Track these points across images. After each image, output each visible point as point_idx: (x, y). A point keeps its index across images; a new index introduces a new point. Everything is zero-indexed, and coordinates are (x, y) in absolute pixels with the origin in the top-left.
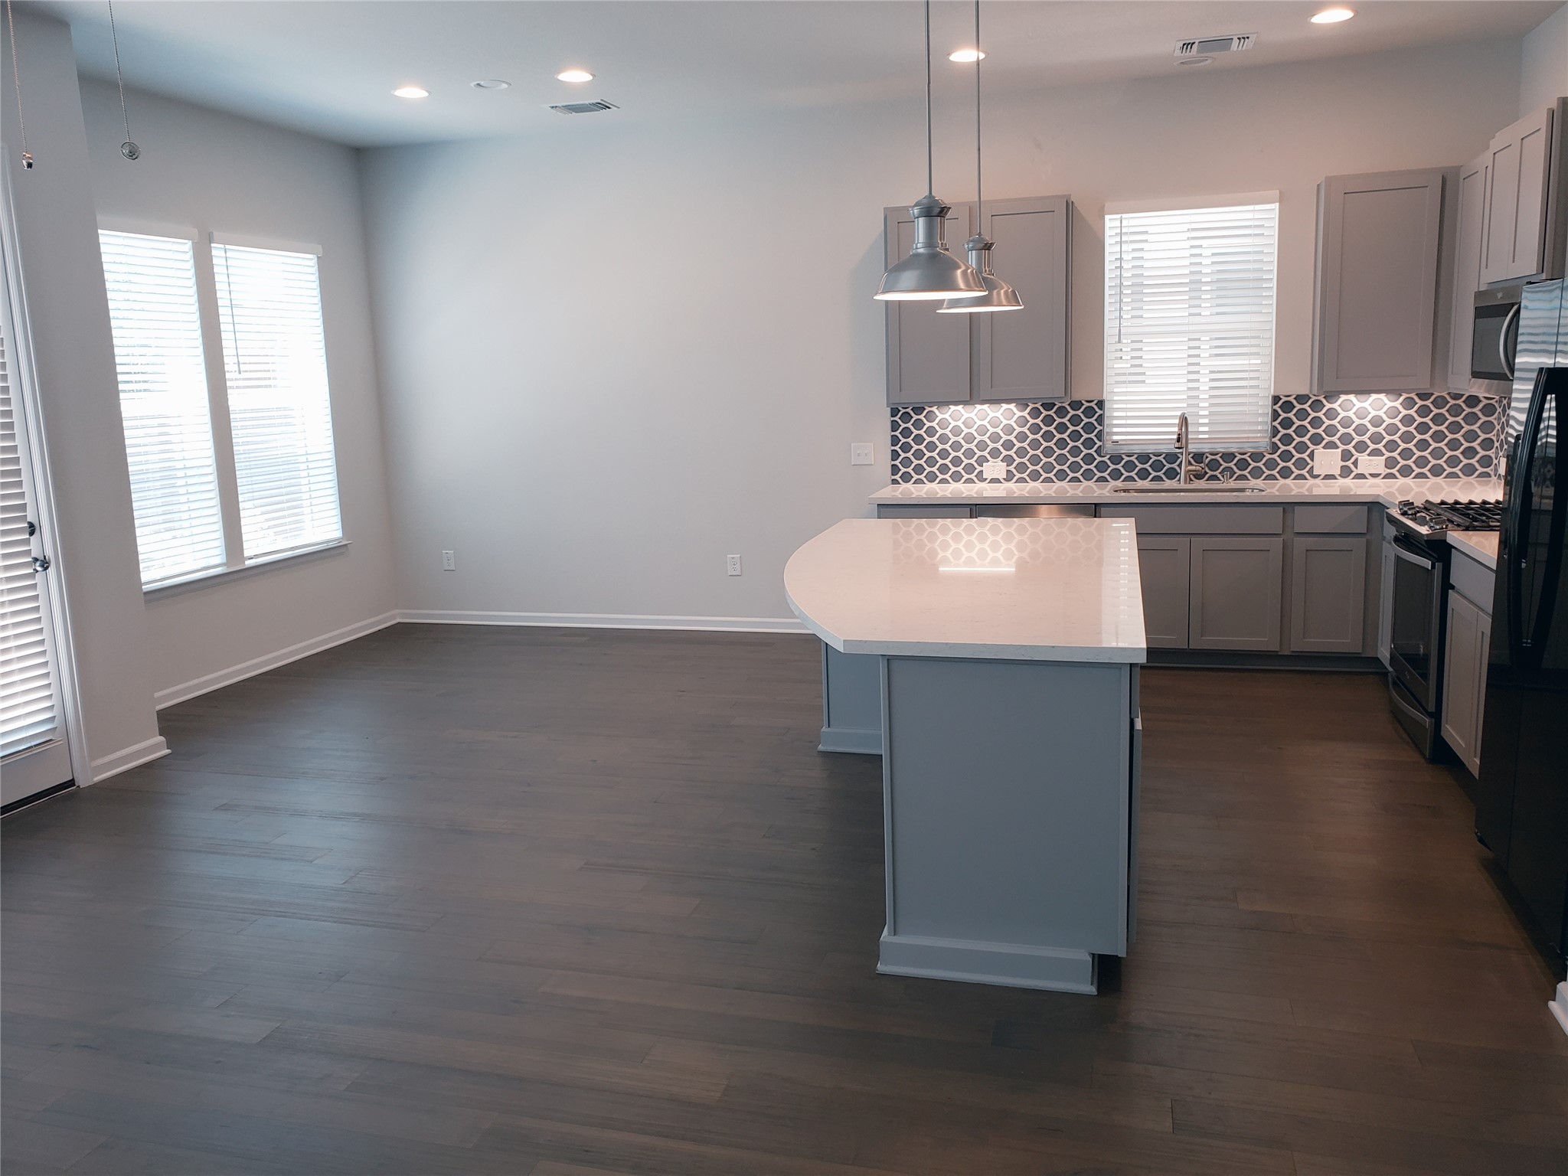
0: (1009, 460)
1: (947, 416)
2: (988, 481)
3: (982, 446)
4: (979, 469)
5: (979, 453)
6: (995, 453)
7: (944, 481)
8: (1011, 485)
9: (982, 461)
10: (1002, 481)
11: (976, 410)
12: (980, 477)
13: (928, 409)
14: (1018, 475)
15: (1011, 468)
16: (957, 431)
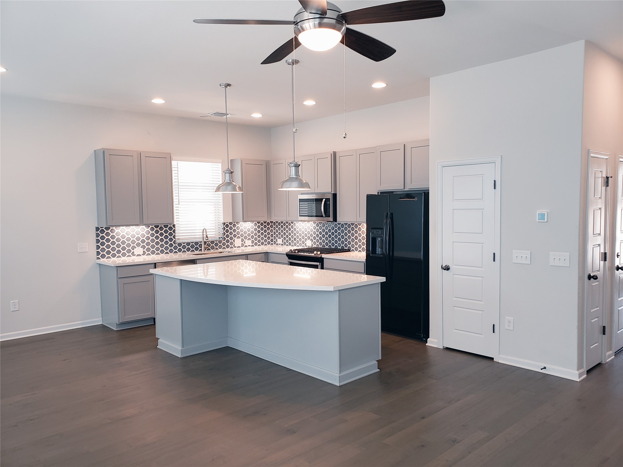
0: (143, 247)
1: (119, 231)
2: (136, 255)
3: (133, 242)
4: (132, 251)
5: (132, 245)
6: (138, 245)
7: (119, 257)
8: (145, 256)
9: (133, 248)
10: (141, 255)
11: (131, 228)
12: (133, 254)
13: (111, 228)
14: (147, 253)
15: (145, 250)
16: (123, 237)
